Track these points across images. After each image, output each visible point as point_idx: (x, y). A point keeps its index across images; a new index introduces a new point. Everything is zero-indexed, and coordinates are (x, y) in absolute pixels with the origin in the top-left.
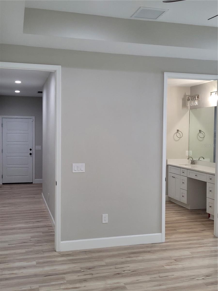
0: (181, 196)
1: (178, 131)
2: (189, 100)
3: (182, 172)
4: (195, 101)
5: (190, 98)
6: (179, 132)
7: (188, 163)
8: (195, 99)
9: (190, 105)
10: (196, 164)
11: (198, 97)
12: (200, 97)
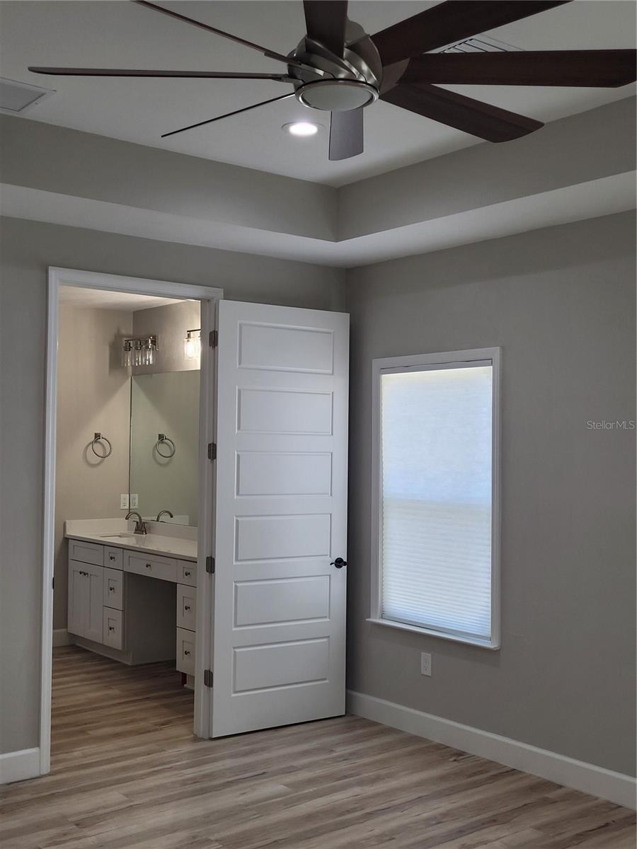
0: (107, 629)
1: (97, 436)
2: (128, 348)
3: (107, 558)
4: (145, 351)
5: (131, 342)
6: (101, 440)
7: (128, 530)
8: (147, 347)
9: (133, 364)
10: (150, 533)
11: (154, 342)
12: (159, 341)
